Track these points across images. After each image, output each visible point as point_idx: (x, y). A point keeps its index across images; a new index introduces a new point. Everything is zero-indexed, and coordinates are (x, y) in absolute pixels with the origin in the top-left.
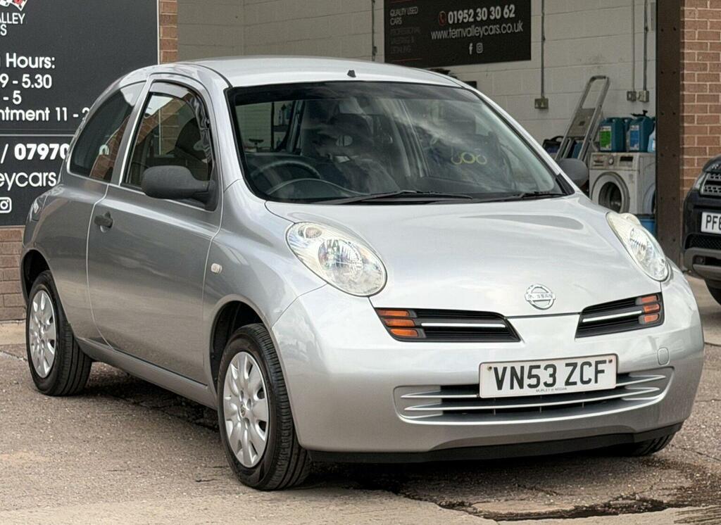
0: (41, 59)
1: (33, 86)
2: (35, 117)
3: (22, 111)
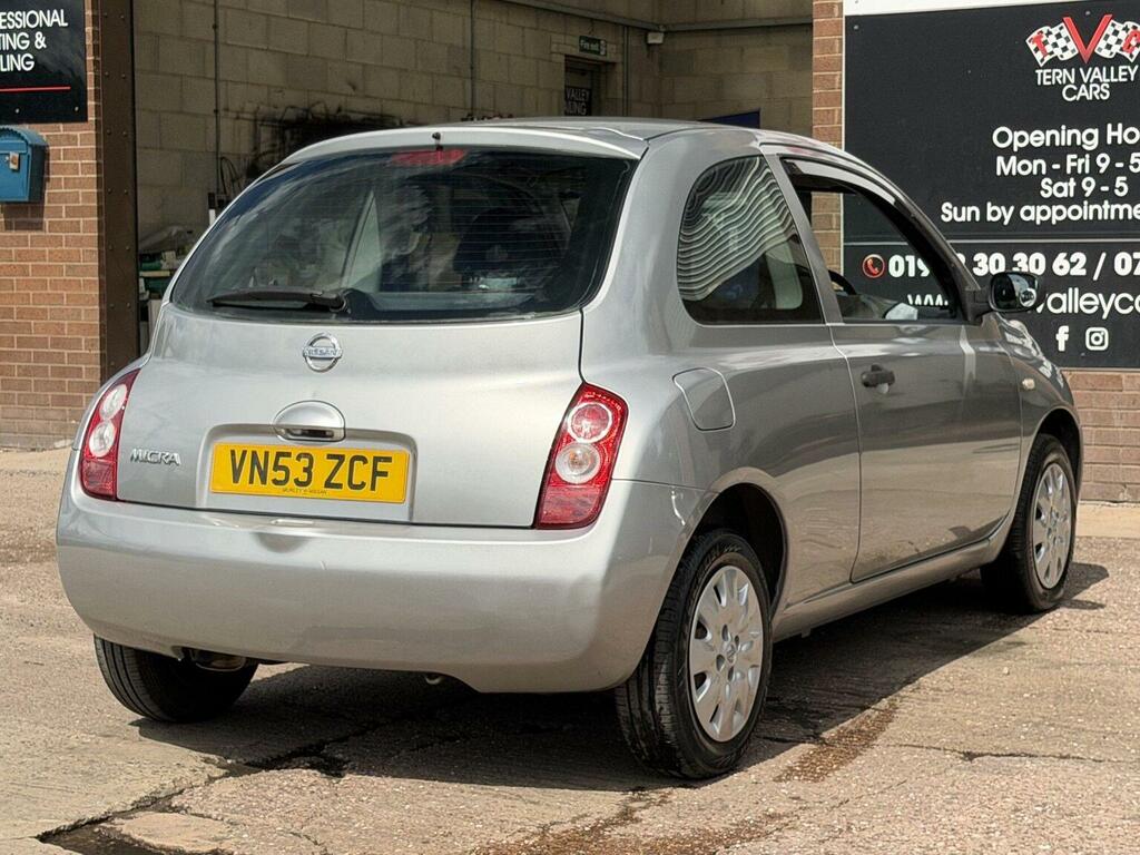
3: (1128, 206)
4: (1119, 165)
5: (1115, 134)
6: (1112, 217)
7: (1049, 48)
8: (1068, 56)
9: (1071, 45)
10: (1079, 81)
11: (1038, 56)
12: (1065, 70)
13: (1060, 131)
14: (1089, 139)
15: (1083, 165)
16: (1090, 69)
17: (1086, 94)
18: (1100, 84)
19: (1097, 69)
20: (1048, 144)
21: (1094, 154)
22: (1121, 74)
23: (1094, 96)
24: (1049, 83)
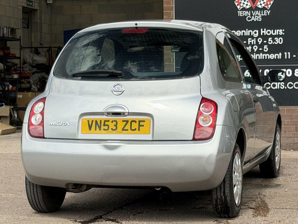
0: (278, 31)
1: (273, 43)
2: (274, 57)
3: (268, 55)
4: (265, 42)
5: (263, 32)
6: (263, 58)
7: (242, 5)
8: (248, 7)
9: (249, 4)
10: (252, 15)
11: (238, 7)
12: (247, 12)
13: (246, 31)
14: (255, 33)
15: (254, 42)
16: (255, 11)
17: (254, 19)
18: (258, 16)
19: (257, 11)
20: (242, 35)
21: (257, 38)
22: (265, 13)
23: (256, 20)
24: (242, 16)
